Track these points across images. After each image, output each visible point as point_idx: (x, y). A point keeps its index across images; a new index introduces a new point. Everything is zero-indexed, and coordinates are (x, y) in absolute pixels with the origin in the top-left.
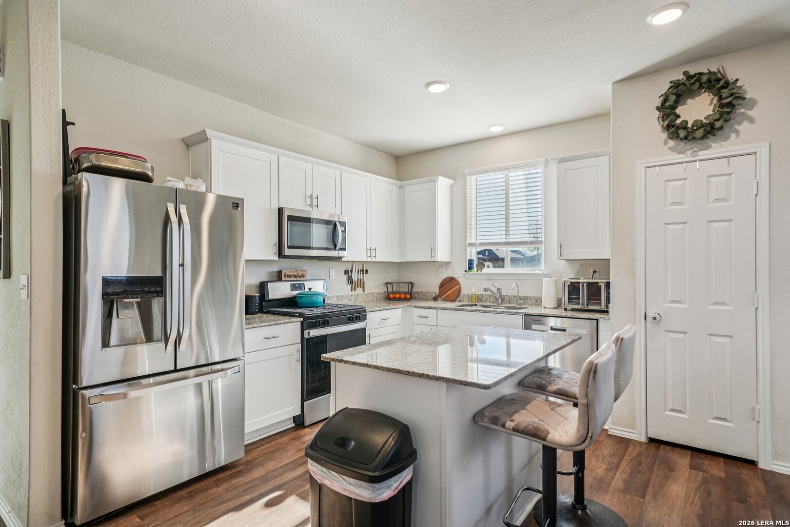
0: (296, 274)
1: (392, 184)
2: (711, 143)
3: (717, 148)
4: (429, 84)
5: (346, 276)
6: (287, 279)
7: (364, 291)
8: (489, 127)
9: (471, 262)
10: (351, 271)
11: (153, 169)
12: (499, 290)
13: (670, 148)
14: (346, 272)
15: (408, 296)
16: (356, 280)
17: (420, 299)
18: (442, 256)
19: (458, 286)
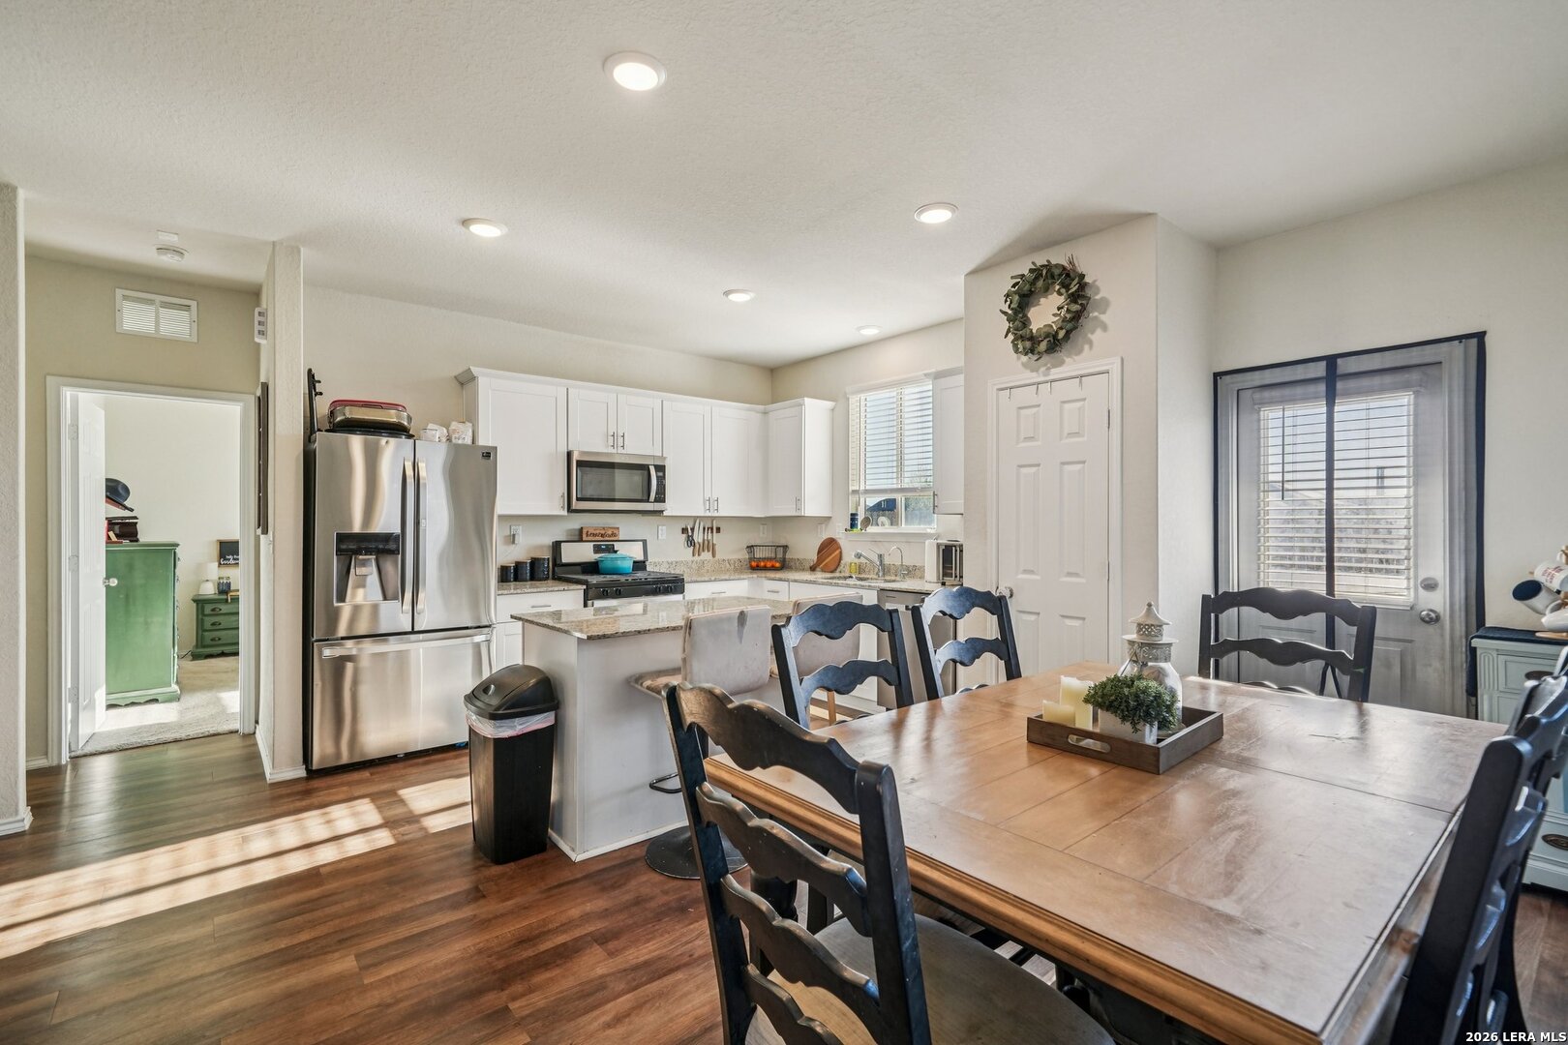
0: (603, 532)
1: (749, 410)
2: (1065, 358)
3: (1071, 364)
4: (727, 293)
5: (685, 535)
6: (590, 538)
7: (714, 555)
8: (860, 328)
9: (853, 517)
10: (693, 529)
11: (410, 419)
12: (880, 556)
13: (1023, 364)
14: (684, 530)
15: (778, 565)
16: (701, 541)
17: (797, 569)
18: (813, 507)
19: (838, 552)
